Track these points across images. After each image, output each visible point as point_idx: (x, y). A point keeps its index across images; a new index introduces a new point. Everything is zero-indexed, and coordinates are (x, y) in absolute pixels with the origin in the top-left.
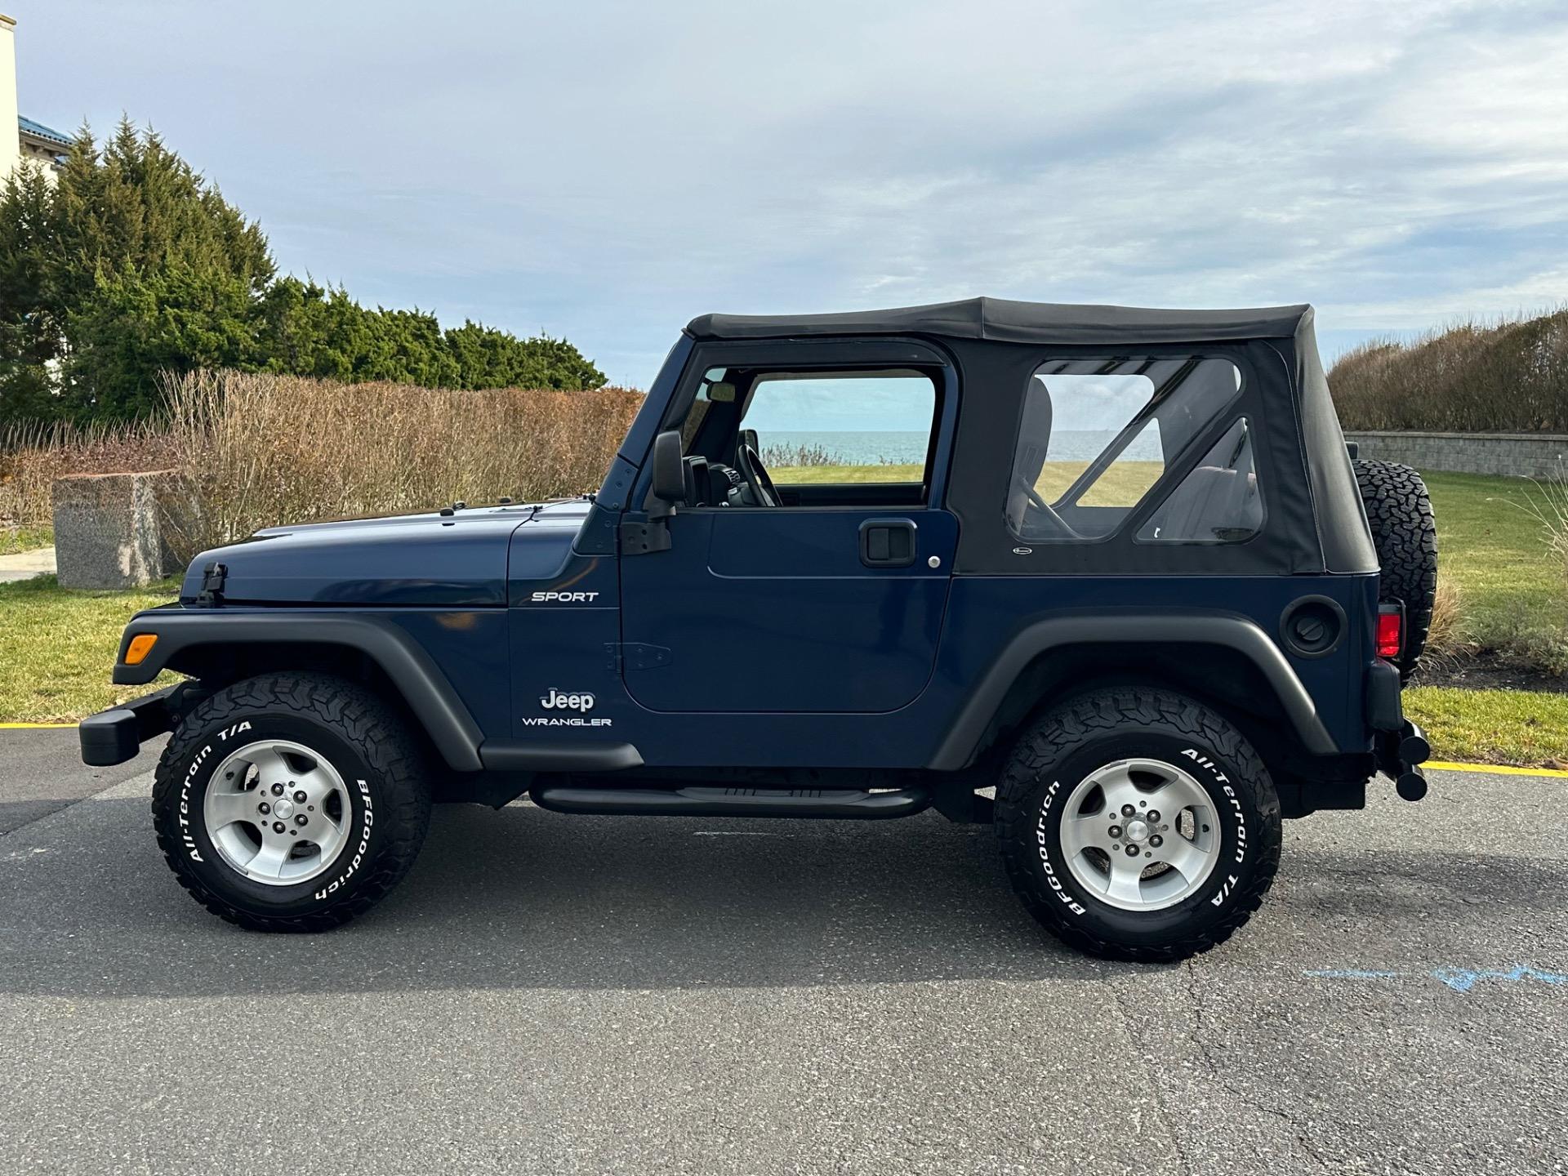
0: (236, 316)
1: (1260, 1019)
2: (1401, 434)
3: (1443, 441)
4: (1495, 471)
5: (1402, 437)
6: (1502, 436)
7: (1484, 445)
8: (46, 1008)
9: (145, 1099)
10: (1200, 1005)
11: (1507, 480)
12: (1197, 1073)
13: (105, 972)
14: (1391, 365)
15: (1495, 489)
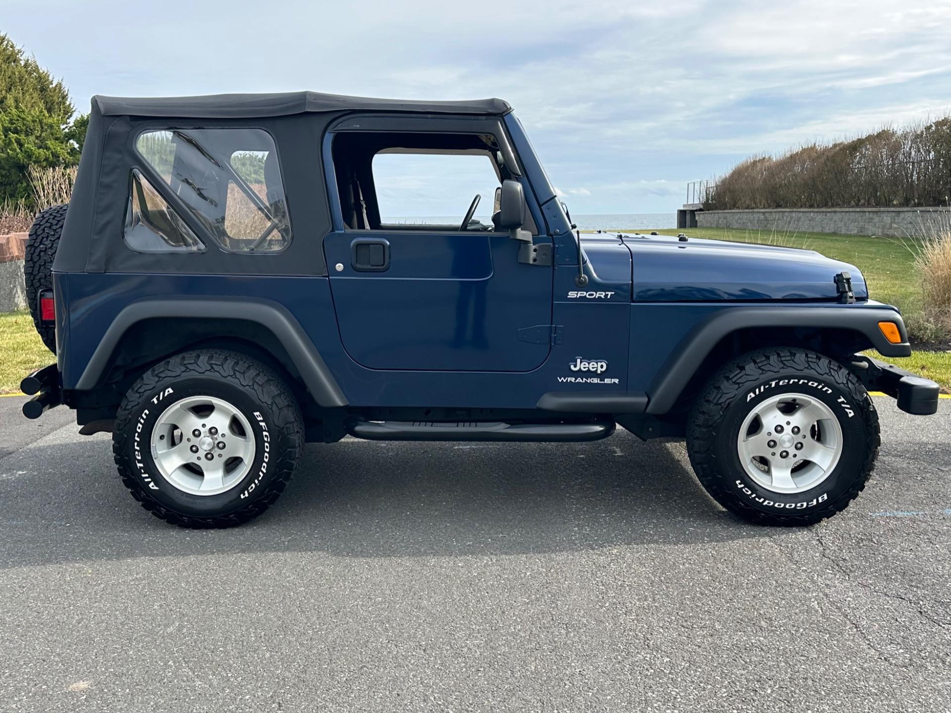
0: (56, 139)
1: (858, 543)
2: (775, 210)
3: (801, 213)
4: (833, 230)
5: (775, 212)
6: (838, 209)
7: (826, 215)
8: (71, 571)
9: (167, 626)
10: (818, 536)
11: (841, 235)
12: (838, 576)
13: (102, 546)
14: (769, 169)
15: (837, 240)
